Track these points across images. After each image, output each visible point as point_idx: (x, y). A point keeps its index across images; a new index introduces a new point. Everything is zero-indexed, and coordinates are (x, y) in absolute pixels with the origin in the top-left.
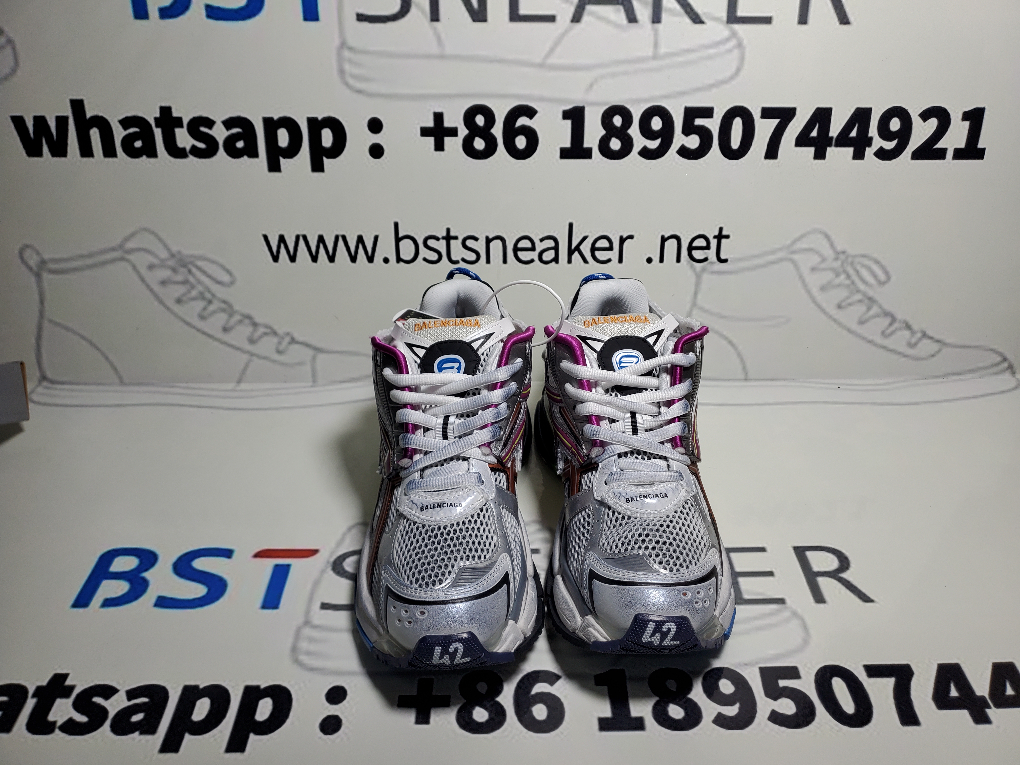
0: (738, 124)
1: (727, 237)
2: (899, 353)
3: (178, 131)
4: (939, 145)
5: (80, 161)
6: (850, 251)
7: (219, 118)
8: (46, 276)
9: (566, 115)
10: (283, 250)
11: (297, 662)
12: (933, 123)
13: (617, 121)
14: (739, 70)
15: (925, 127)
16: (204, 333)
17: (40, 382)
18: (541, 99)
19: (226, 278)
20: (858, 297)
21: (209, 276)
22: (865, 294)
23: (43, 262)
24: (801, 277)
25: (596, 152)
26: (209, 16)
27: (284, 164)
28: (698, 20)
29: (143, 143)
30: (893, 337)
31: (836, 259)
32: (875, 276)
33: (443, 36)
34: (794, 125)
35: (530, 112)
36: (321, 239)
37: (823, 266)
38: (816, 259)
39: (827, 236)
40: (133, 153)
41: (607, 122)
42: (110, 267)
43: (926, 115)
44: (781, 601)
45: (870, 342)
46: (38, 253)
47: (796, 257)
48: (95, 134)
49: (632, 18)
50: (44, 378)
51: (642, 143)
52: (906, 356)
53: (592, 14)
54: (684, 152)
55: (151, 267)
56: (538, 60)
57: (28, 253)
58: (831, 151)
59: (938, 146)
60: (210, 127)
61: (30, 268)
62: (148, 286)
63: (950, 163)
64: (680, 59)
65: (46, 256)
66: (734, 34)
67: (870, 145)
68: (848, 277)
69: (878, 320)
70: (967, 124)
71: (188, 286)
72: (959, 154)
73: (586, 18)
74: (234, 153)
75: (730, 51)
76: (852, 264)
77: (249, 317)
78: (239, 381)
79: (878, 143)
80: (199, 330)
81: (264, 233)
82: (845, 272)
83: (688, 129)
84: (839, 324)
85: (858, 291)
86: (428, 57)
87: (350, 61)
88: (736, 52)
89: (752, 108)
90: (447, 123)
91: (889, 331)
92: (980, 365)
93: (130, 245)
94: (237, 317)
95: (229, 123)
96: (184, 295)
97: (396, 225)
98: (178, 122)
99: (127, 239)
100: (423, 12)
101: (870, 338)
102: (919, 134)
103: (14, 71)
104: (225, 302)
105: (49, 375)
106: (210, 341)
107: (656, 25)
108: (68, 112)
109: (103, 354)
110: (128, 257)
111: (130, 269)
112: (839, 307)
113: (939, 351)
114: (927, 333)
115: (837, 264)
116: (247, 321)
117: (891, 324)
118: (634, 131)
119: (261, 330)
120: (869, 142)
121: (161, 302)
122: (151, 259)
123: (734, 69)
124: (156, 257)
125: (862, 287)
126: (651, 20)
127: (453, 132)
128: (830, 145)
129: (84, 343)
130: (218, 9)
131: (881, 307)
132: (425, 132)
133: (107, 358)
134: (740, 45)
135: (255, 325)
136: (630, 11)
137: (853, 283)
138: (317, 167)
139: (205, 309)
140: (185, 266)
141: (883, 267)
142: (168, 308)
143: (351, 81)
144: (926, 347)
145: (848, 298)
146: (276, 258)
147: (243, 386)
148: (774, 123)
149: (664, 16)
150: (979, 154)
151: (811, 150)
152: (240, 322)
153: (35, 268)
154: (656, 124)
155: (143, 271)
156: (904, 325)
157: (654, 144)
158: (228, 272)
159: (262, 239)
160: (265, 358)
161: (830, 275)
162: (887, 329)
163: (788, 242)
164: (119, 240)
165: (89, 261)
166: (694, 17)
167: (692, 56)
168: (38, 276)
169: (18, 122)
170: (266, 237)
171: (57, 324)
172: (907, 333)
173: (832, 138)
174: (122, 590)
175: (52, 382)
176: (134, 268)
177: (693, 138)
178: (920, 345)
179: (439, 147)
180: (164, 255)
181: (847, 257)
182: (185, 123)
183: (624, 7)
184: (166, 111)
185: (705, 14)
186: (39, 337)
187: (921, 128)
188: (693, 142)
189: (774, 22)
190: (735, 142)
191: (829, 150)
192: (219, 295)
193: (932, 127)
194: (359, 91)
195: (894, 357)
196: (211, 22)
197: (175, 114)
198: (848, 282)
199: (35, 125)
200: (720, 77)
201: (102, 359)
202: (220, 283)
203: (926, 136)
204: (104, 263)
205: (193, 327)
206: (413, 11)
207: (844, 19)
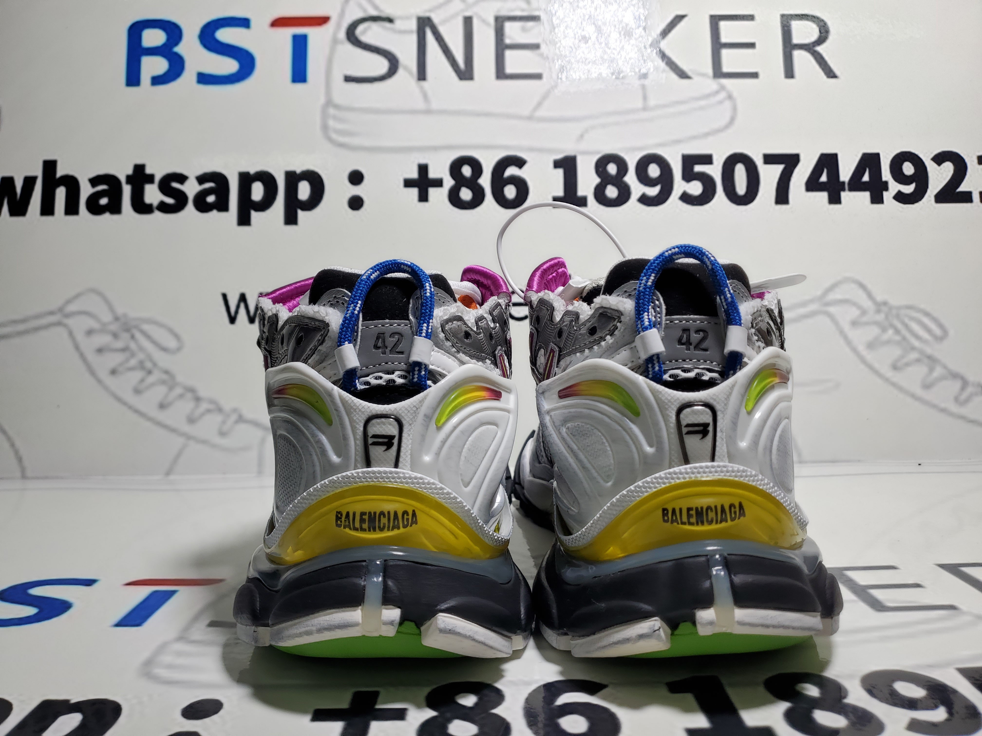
0: (740, 171)
3: (148, 187)
4: (963, 188)
5: (39, 220)
6: (894, 302)
7: (193, 173)
9: (557, 164)
10: (242, 310)
12: (948, 168)
14: (732, 119)
15: (941, 171)
16: (137, 411)
18: (531, 149)
19: (172, 343)
20: (914, 355)
21: (153, 342)
22: (921, 352)
24: (842, 332)
25: (591, 200)
26: (199, 82)
27: (255, 217)
28: (683, 76)
29: (109, 200)
30: (970, 404)
31: (878, 311)
32: (929, 330)
33: (430, 93)
35: (520, 163)
37: (865, 319)
38: (854, 313)
39: (862, 286)
40: (96, 210)
41: (601, 170)
42: (43, 334)
43: (938, 159)
45: (943, 411)
47: (832, 309)
48: (61, 193)
51: (640, 190)
54: (686, 198)
55: (90, 332)
56: (526, 113)
58: (845, 195)
59: (961, 189)
60: (182, 183)
62: (81, 355)
63: (979, 206)
64: (671, 110)
66: (722, 88)
67: (887, 189)
68: (897, 332)
69: (945, 383)
71: (127, 354)
74: (203, 207)
75: (721, 102)
76: (898, 316)
77: (192, 390)
78: (168, 473)
79: (894, 187)
80: (130, 407)
81: (224, 291)
82: (892, 326)
83: (688, 176)
84: (900, 389)
85: (913, 348)
86: (414, 112)
87: (335, 118)
88: (728, 104)
89: (753, 155)
90: (432, 174)
91: (964, 396)
93: (72, 308)
94: (178, 391)
95: (201, 179)
96: (121, 364)
98: (150, 179)
99: (68, 302)
100: (410, 73)
101: (943, 405)
102: (936, 178)
104: (167, 372)
106: (141, 419)
107: (644, 81)
108: (38, 172)
109: (9, 439)
110: (66, 321)
111: (65, 335)
112: (895, 367)
115: (880, 317)
116: (189, 395)
117: (963, 388)
118: (631, 178)
119: (204, 406)
120: (885, 186)
121: (92, 373)
122: (92, 324)
123: (728, 119)
124: (98, 320)
125: (916, 343)
127: (438, 183)
128: (844, 190)
130: (210, 77)
131: (945, 367)
132: (408, 183)
133: (13, 445)
134: (730, 97)
135: (198, 399)
137: (904, 338)
138: (291, 219)
139: (142, 381)
140: (128, 330)
141: (935, 320)
142: (99, 381)
143: (334, 136)
145: (902, 357)
146: (232, 320)
147: (172, 477)
148: (778, 169)
151: (824, 195)
152: (181, 396)
154: (654, 171)
155: (80, 337)
156: (980, 389)
157: (653, 191)
158: (177, 336)
159: (221, 298)
160: (204, 442)
161: (875, 331)
162: (960, 395)
163: (819, 293)
164: (60, 303)
165: (21, 327)
166: (680, 73)
167: (683, 108)
170: (225, 296)
173: (843, 183)
176: (71, 334)
177: (695, 185)
179: (423, 197)
180: (107, 317)
182: (157, 179)
184: (139, 169)
185: (690, 69)
187: (937, 172)
188: (695, 188)
189: (761, 76)
190: (741, 188)
191: (843, 194)
192: (161, 364)
193: (949, 171)
194: (341, 145)
196: (201, 86)
197: (148, 171)
198: (897, 338)
200: (715, 126)
201: (6, 445)
202: (164, 349)
203: (945, 179)
204: (37, 329)
205: (125, 403)
206: (401, 72)
207: (830, 74)
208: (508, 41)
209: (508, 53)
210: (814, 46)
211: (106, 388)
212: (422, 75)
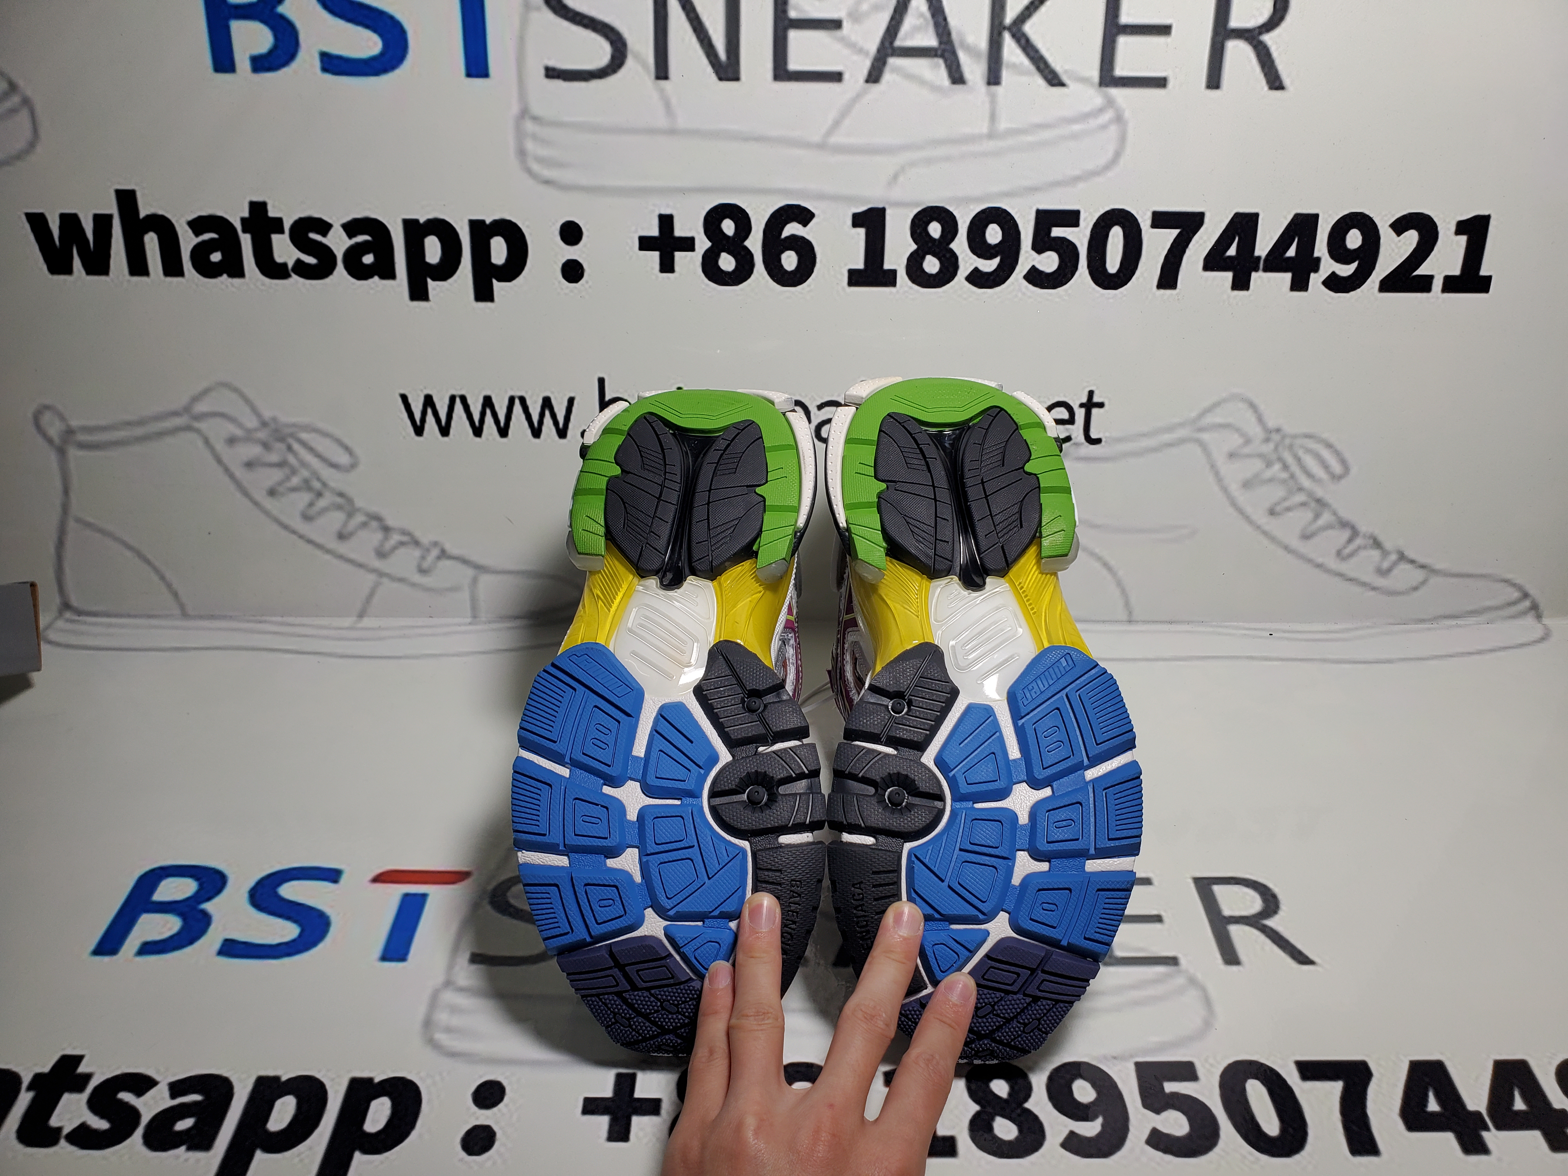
0: (1116, 237)
1: (1101, 405)
2: (1364, 584)
3: (275, 238)
4: (1422, 271)
5: (129, 281)
6: (1288, 429)
7: (337, 218)
8: (73, 453)
9: (858, 220)
10: (430, 417)
11: (432, 1043)
12: (1412, 238)
13: (935, 230)
14: (1117, 155)
15: (1399, 244)
16: (310, 542)
17: (60, 613)
18: (821, 197)
19: (343, 459)
20: (1300, 498)
21: (319, 456)
22: (1310, 494)
23: (70, 432)
24: (1213, 466)
25: (902, 276)
26: (325, 69)
27: (434, 289)
28: (1055, 81)
29: (223, 255)
30: (1354, 560)
31: (1267, 440)
32: (1326, 467)
33: (674, 101)
34: (1201, 238)
35: (804, 216)
36: (488, 402)
38: (1234, 441)
39: (1253, 406)
40: (207, 270)
41: (918, 231)
42: (169, 440)
43: (1400, 226)
44: (1172, 961)
45: (1319, 566)
46: (62, 418)
47: (1206, 436)
48: (151, 241)
49: (957, 77)
50: (66, 606)
51: (971, 264)
52: (1374, 589)
53: (897, 70)
54: (1035, 277)
55: (232, 441)
56: (816, 138)
57: (47, 418)
58: (1257, 278)
59: (1420, 272)
60: (324, 235)
61: (50, 441)
62: (227, 470)
63: (1438, 298)
64: (1030, 138)
65: (74, 423)
66: (1110, 103)
67: (1316, 270)
68: (1285, 467)
69: (1330, 533)
70: (1463, 239)
71: (287, 470)
72: (1451, 285)
73: (888, 76)
74: (359, 272)
75: (1104, 127)
76: (1291, 447)
77: (378, 518)
78: (361, 615)
79: (1328, 266)
80: (301, 537)
81: (403, 392)
82: (1280, 459)
83: (1042, 243)
84: (1273, 539)
85: (1301, 489)
86: (652, 131)
87: (534, 137)
88: (1113, 129)
89: (1138, 213)
90: (679, 231)
91: (1347, 551)
92: (1488, 603)
93: (201, 407)
94: (360, 518)
95: (352, 228)
96: (280, 483)
97: (601, 382)
98: (277, 225)
99: (195, 399)
100: (644, 65)
101: (1320, 560)
102: (1390, 255)
103: (32, 145)
104: (341, 495)
105: (74, 602)
106: (318, 553)
107: (994, 88)
108: (112, 208)
109: (156, 570)
110: (196, 425)
111: (200, 443)
112: (1272, 512)
113: (1424, 582)
114: (1406, 553)
115: (1268, 448)
116: (374, 524)
117: (1350, 540)
118: (960, 245)
119: (396, 538)
120: (1315, 265)
121: (246, 494)
122: (232, 429)
123: (1110, 154)
124: (240, 425)
125: (1306, 483)
126: (985, 80)
127: (688, 244)
128: (1256, 270)
129: (128, 554)
130: (340, 58)
131: (1335, 513)
132: (646, 243)
133: (162, 578)
134: (1119, 119)
135: (386, 529)
136: (954, 67)
137: (1292, 476)
138: (483, 293)
139: (311, 504)
140: (282, 439)
141: (1338, 454)
142: (256, 504)
143: (536, 167)
144: (1405, 575)
145: (1285, 499)
146: (419, 430)
147: (367, 622)
148: (1172, 234)
149: (1005, 74)
150: (1483, 285)
151: (1227, 277)
152: (364, 525)
153: (57, 440)
154: (994, 234)
155: (220, 447)
156: (1371, 541)
157: (989, 266)
158: (347, 449)
159: (400, 400)
160: (401, 580)
161: (1257, 465)
162: (1345, 548)
163: (1193, 414)
164: (184, 400)
165: (139, 431)
166: (1050, 77)
167: (1046, 135)
168: (61, 452)
169: (37, 222)
170: (404, 398)
171: (88, 525)
172: (1375, 554)
173: (1259, 258)
174: (170, 929)
175: (80, 613)
176: (207, 442)
177: (1049, 257)
178: (1395, 572)
179: (667, 266)
180: (251, 422)
181: (1284, 437)
182: (287, 226)
183: (946, 61)
184: (258, 208)
185: (1066, 72)
186: (60, 544)
187: (1393, 246)
188: (1049, 262)
189: (1171, 84)
190: (1113, 263)
191: (1254, 275)
192: (332, 484)
193: (1411, 244)
194: (547, 182)
195: (1357, 589)
196: (328, 77)
197: (272, 213)
198: (1284, 475)
199: (61, 228)
200: (1090, 166)
201: (155, 578)
202: (334, 466)
203: (1401, 257)
204: (161, 434)
205: (294, 532)
206: (630, 62)
207: (1275, 82)
208: (793, 14)
209: (794, 36)
210: (1260, 33)
211: (267, 513)
212: (662, 72)
